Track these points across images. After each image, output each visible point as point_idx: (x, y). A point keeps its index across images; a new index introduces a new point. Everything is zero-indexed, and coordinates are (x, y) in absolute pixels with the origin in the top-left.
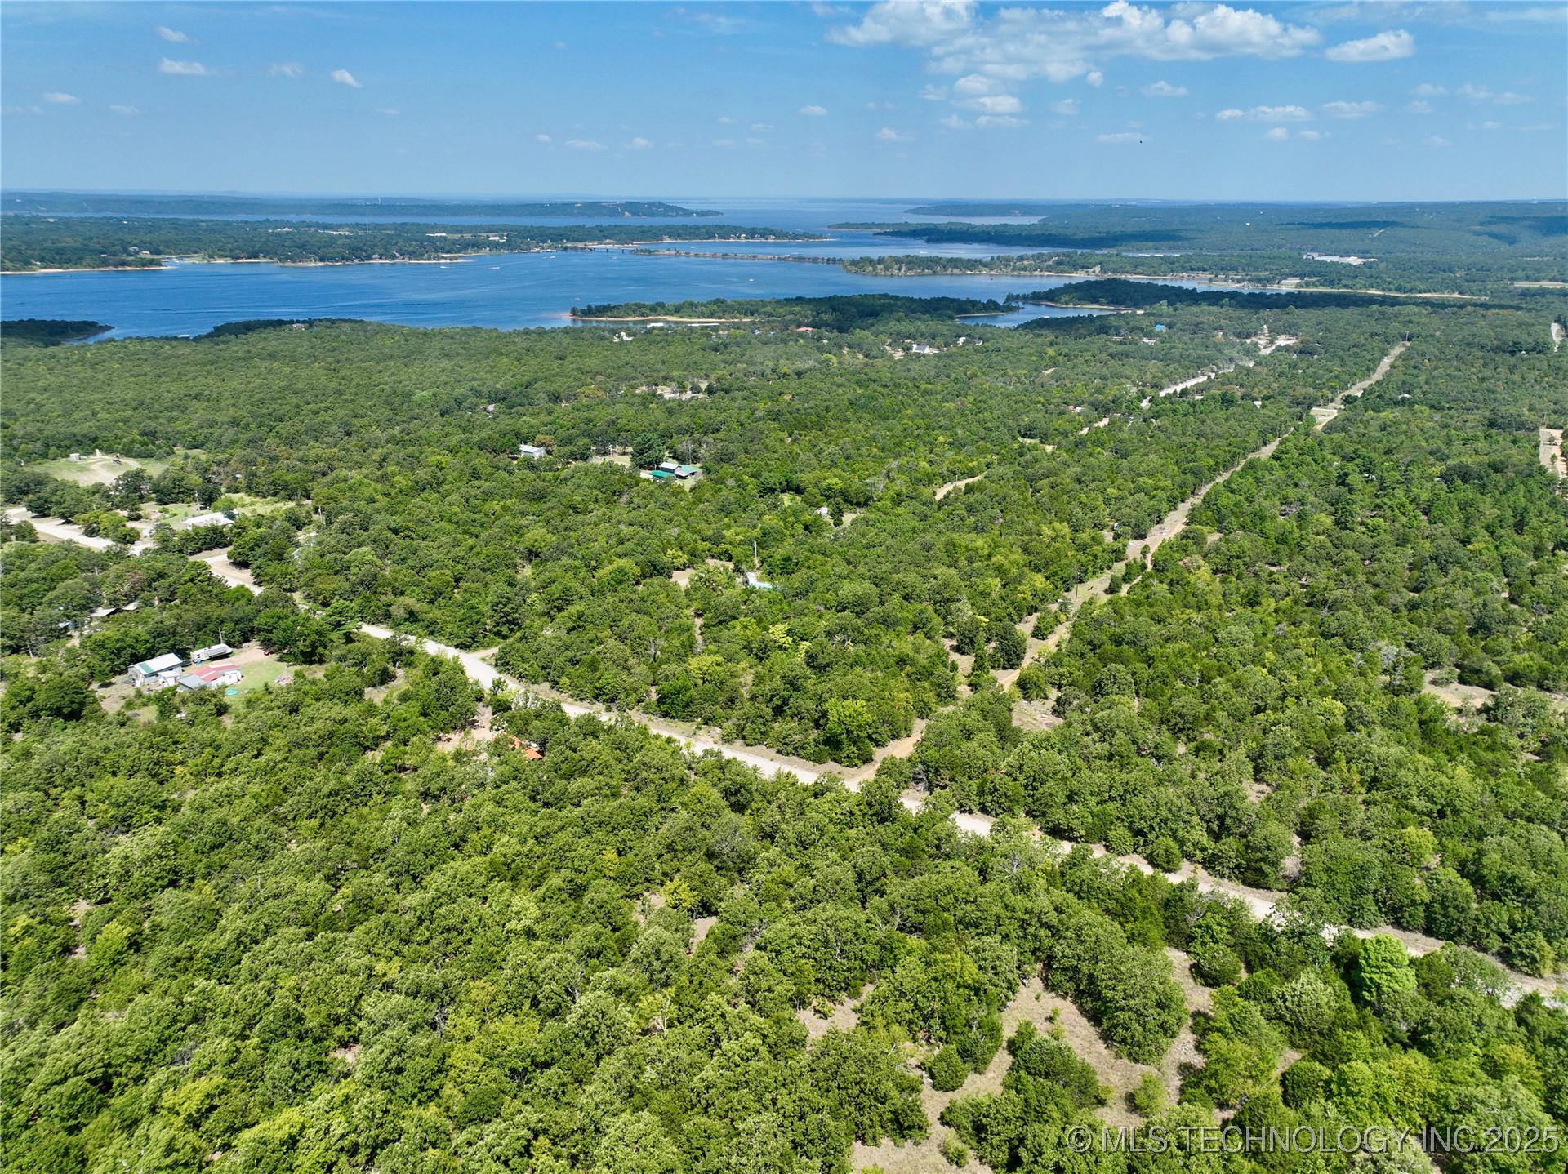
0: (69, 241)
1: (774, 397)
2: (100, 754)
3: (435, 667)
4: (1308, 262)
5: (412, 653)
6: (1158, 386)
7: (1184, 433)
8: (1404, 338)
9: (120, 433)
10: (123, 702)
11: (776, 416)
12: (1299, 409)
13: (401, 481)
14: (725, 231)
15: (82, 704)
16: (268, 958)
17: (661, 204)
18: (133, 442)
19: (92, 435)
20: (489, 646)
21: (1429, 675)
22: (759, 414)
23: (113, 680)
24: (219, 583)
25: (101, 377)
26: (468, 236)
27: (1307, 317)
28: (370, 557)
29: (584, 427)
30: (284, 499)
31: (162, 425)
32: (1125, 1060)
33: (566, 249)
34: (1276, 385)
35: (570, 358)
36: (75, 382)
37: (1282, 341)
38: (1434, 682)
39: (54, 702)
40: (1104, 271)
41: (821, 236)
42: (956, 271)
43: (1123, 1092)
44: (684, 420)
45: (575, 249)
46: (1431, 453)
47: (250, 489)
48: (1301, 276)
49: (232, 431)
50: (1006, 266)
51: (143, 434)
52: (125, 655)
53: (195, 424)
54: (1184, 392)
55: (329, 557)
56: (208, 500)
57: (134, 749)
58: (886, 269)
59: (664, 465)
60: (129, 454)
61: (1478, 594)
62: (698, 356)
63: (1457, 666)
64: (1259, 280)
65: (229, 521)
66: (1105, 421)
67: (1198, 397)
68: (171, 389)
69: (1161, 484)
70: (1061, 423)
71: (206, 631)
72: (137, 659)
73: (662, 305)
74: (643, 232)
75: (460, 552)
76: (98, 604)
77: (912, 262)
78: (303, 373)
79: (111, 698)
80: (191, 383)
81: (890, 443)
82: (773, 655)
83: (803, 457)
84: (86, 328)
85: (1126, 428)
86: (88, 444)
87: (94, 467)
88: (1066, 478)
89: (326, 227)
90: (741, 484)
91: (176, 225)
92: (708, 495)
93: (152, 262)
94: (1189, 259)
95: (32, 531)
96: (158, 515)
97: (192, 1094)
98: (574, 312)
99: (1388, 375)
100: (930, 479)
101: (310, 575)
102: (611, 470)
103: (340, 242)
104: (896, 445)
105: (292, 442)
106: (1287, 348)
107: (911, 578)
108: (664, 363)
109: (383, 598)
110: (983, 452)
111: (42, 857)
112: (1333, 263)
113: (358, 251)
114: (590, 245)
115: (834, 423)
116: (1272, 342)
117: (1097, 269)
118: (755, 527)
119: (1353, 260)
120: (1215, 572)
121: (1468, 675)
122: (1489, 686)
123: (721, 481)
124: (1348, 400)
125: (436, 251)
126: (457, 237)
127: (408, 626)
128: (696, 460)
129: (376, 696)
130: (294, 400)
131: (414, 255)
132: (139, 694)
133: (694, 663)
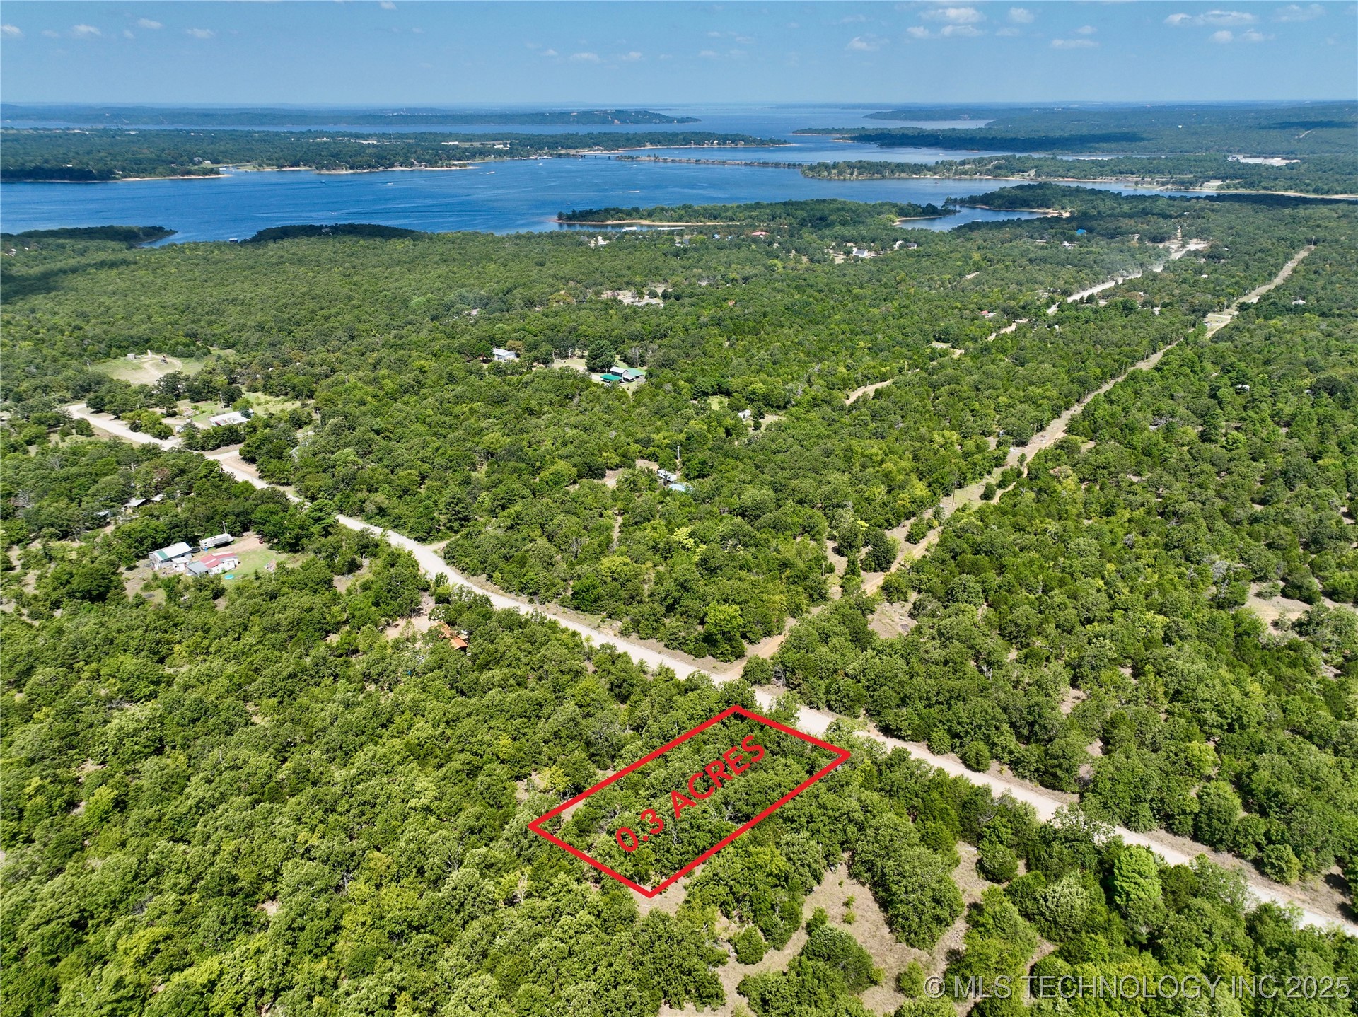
0: (146, 153)
1: (718, 304)
2: (115, 634)
3: (394, 559)
4: (1232, 164)
5: (376, 545)
6: (1067, 293)
7: (1082, 340)
8: (1309, 242)
9: (168, 335)
10: (142, 584)
11: (717, 322)
12: (1193, 317)
13: (389, 385)
14: (700, 138)
15: (108, 588)
16: (219, 823)
17: (646, 113)
18: (177, 343)
19: (145, 337)
20: (442, 539)
21: (1254, 588)
22: (703, 320)
23: (137, 564)
24: (228, 478)
25: (159, 281)
26: (477, 145)
27: (1220, 220)
28: (352, 458)
29: (549, 333)
30: (293, 398)
31: (202, 328)
32: (904, 944)
33: (560, 156)
34: (1177, 292)
35: (548, 264)
36: (138, 286)
37: (1194, 245)
38: (1259, 595)
39: (85, 586)
40: (1038, 175)
41: (785, 142)
42: (903, 175)
43: (896, 972)
44: (636, 327)
45: (568, 155)
46: (1307, 365)
47: (266, 390)
48: (1223, 178)
49: (257, 335)
50: (948, 171)
51: (187, 336)
52: (147, 543)
53: (228, 327)
54: (1091, 299)
55: (319, 456)
56: (231, 398)
57: (140, 631)
58: (840, 173)
59: (613, 369)
60: (174, 354)
61: (1316, 510)
62: (659, 263)
63: (1283, 579)
64: (1182, 183)
65: (245, 420)
66: (1013, 327)
67: (1102, 303)
68: (214, 294)
69: (1047, 394)
70: (973, 329)
71: (212, 523)
72: (156, 546)
73: (637, 210)
74: (628, 139)
75: (427, 453)
76: (131, 495)
77: (863, 167)
78: (322, 278)
79: (133, 582)
80: (230, 288)
81: (815, 348)
82: (675, 555)
83: (735, 362)
84: (155, 233)
85: (1030, 335)
86: (143, 345)
87: (146, 365)
88: (964, 387)
89: (358, 136)
90: (678, 390)
91: (234, 136)
92: (646, 400)
93: (212, 171)
94: (1119, 162)
95: (88, 425)
96: (190, 412)
97: (142, 939)
98: (560, 217)
99: (1288, 280)
100: (846, 384)
101: (301, 473)
102: (566, 374)
103: (369, 151)
104: (821, 349)
105: (304, 346)
106: (1196, 253)
107: (806, 484)
108: (629, 268)
109: (360, 495)
110: (897, 357)
111: (59, 725)
112: (1256, 165)
113: (382, 159)
114: (582, 152)
115: (770, 329)
116: (1183, 246)
117: (1032, 173)
118: (681, 431)
119: (1277, 162)
120: (1082, 480)
121: (1292, 590)
122: (1308, 600)
123: (659, 386)
124: (1243, 307)
125: (449, 159)
126: (467, 145)
127: (378, 519)
128: (643, 363)
129: (342, 584)
130: (311, 305)
131: (430, 163)
132: (156, 578)
133: (606, 563)
